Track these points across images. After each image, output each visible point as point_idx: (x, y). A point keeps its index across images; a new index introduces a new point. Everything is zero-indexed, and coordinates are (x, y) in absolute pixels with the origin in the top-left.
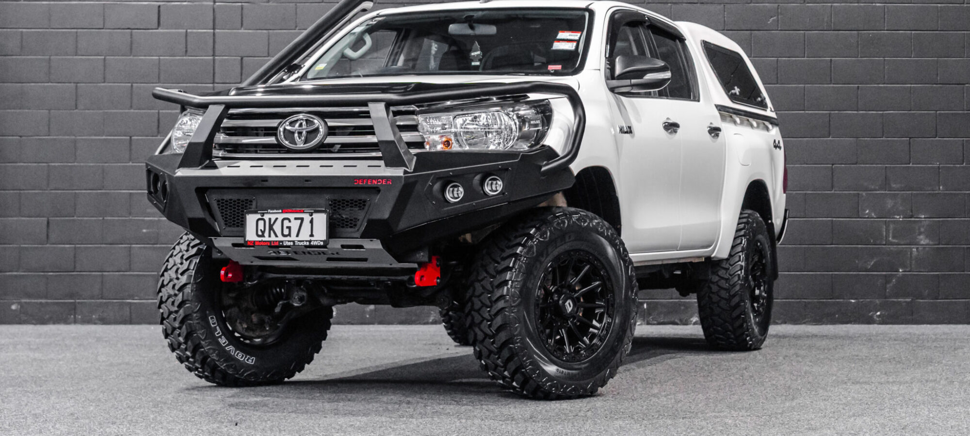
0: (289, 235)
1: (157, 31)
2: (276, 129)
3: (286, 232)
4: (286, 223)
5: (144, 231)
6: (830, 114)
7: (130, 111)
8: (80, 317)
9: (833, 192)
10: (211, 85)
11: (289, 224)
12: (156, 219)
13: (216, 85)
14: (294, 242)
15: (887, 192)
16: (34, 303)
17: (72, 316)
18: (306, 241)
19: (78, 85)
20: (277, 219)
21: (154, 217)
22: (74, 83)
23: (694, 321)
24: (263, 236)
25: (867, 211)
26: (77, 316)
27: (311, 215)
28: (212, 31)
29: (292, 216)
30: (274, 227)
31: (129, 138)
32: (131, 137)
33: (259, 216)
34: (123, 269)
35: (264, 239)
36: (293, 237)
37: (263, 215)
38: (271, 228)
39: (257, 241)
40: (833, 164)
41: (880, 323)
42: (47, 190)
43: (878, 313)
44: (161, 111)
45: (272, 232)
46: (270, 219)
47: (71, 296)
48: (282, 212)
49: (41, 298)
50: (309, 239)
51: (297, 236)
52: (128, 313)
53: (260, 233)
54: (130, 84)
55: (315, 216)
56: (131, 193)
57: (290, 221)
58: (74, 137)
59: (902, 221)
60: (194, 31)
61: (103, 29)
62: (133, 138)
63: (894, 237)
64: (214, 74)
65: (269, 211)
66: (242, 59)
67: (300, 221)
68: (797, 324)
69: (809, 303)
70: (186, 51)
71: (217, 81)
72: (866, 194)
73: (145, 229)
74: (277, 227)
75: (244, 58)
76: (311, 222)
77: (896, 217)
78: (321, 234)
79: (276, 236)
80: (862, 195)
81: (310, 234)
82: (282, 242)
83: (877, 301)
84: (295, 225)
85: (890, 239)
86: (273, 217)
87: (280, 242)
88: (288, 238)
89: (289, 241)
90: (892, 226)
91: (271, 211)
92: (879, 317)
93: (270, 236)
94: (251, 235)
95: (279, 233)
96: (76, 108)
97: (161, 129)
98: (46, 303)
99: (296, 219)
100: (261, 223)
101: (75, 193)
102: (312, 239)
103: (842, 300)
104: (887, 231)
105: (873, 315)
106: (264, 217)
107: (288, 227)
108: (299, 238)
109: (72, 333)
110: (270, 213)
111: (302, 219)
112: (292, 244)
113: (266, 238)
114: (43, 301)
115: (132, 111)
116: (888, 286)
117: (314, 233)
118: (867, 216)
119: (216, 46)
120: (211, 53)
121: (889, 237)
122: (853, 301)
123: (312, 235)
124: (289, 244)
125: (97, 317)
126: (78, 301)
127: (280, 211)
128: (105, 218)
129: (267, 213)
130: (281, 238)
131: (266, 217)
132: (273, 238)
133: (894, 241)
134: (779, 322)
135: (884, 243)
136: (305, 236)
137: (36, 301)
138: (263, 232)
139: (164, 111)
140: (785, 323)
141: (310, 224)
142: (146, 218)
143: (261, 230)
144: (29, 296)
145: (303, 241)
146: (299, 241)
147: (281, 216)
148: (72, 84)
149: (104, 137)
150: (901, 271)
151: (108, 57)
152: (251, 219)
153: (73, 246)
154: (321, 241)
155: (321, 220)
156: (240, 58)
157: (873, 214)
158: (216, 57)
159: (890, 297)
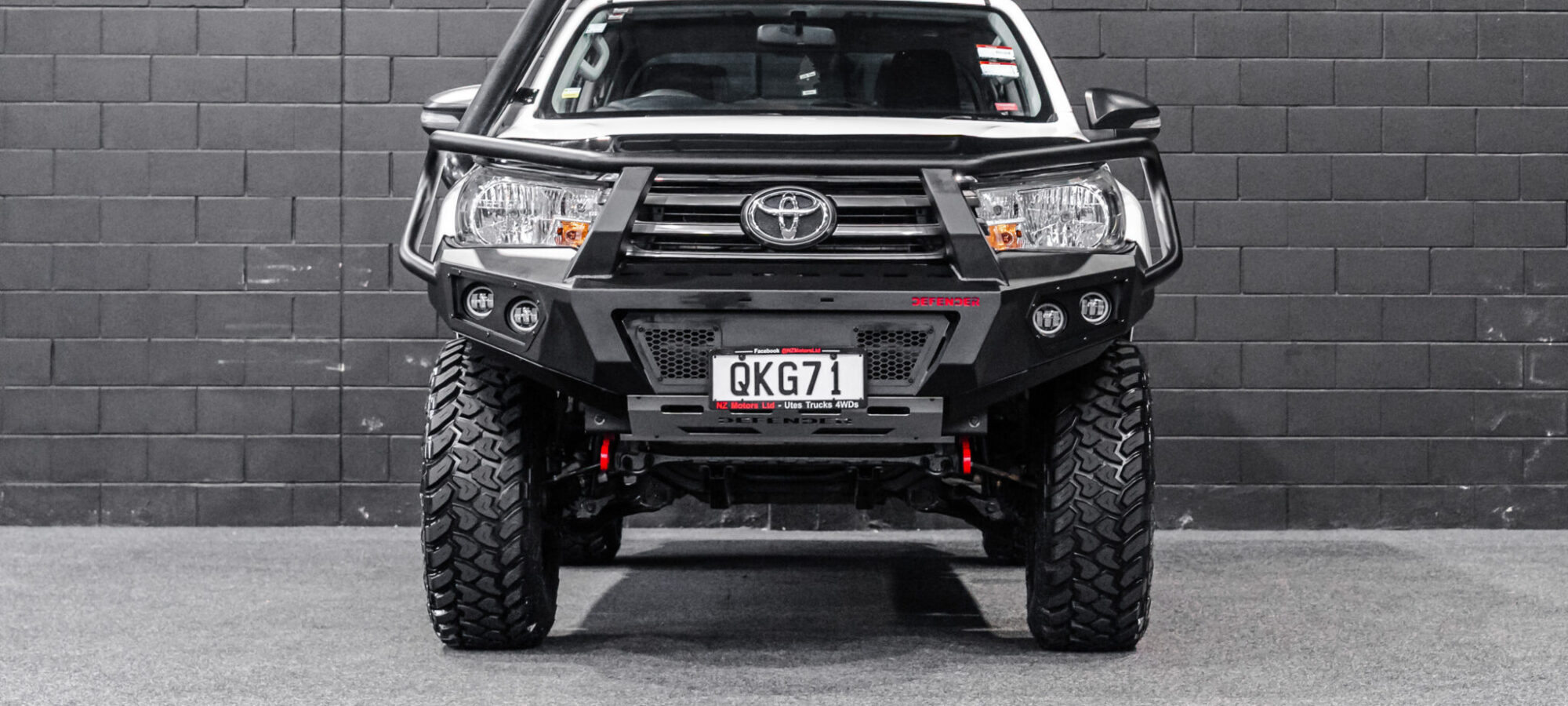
0: (795, 391)
1: (242, 10)
2: (739, 209)
3: (788, 386)
4: (788, 371)
5: (221, 362)
6: (1426, 158)
7: (196, 151)
8: (108, 513)
9: (1430, 295)
10: (338, 106)
11: (793, 373)
12: (241, 341)
13: (346, 105)
14: (803, 402)
15: (1525, 296)
16: (29, 487)
17: (95, 512)
18: (827, 401)
19: (105, 105)
20: (769, 364)
21: (238, 338)
22: (98, 102)
23: (1185, 522)
24: (744, 392)
25: (1491, 330)
26: (103, 511)
27: (833, 358)
28: (340, 10)
29: (798, 359)
30: (766, 378)
31: (193, 198)
32: (197, 197)
33: (736, 359)
34: (184, 430)
35: (746, 398)
36: (802, 395)
37: (742, 357)
38: (760, 379)
39: (734, 402)
40: (1431, 247)
41: (1512, 527)
42: (50, 290)
43: (1510, 509)
44: (249, 152)
45: (761, 387)
46: (757, 365)
47: (94, 476)
48: (781, 353)
49: (40, 480)
50: (831, 397)
51: (810, 392)
52: (193, 507)
53: (738, 388)
54: (196, 104)
55: (840, 359)
56: (197, 295)
57: (795, 367)
58: (97, 198)
59: (1553, 346)
60: (308, 10)
61: (147, 6)
62: (200, 198)
63: (1537, 376)
64: (342, 86)
65: (756, 350)
66: (392, 59)
67: (813, 368)
68: (1365, 528)
69: (1388, 491)
70: (294, 46)
71: (347, 97)
72: (1489, 299)
73: (222, 358)
74: (771, 378)
75: (395, 59)
76: (835, 369)
77: (1541, 340)
78: (853, 388)
79: (770, 393)
80: (1481, 300)
81: (833, 389)
82: (782, 402)
83: (1507, 488)
84: (804, 375)
85: (1531, 378)
86: (763, 361)
87: (777, 403)
88: (793, 397)
89: (794, 402)
90: (1534, 356)
91: (760, 352)
92: (1509, 515)
93: (757, 393)
94: (722, 392)
95: (774, 386)
96: (101, 146)
97: (250, 184)
98: (50, 487)
99: (806, 364)
100: (740, 373)
101: (100, 295)
102: (837, 397)
103: (1445, 486)
104: (1526, 364)
105: (1500, 512)
106: (745, 361)
107: (790, 378)
108: (813, 397)
109: (93, 544)
110: (757, 354)
111: (817, 365)
112: (800, 406)
113: (751, 397)
114: (44, 485)
115: (199, 151)
116: (1527, 461)
117: (840, 388)
118: (1490, 339)
119: (347, 38)
120: (338, 50)
121: (1528, 376)
122: (1465, 488)
123: (836, 391)
124: (796, 406)
125: (139, 513)
126: (104, 484)
127: (778, 351)
128: (153, 340)
129: (753, 354)
130: (778, 396)
131: (750, 361)
132: (764, 396)
133: (1541, 382)
134: (1336, 524)
135: (1521, 385)
136: (823, 392)
137: (31, 484)
138: (745, 387)
139: (255, 152)
140: (1345, 526)
141: (832, 374)
142: (223, 340)
143: (740, 383)
144: (21, 476)
145: (822, 401)
146: (812, 401)
147: (778, 360)
148: (94, 104)
149: (150, 198)
150: (1549, 434)
151: (157, 56)
152: (721, 365)
153: (96, 388)
154: (855, 401)
155: (852, 367)
156: (388, 58)
157: (1501, 336)
158: (346, 57)
159: (1530, 481)
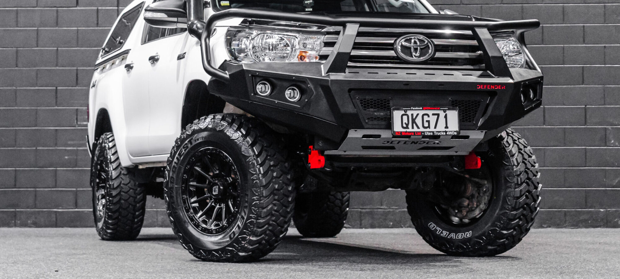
0: (429, 127)
2: (393, 45)
3: (426, 125)
4: (426, 118)
11: (428, 119)
14: (433, 132)
18: (443, 132)
20: (418, 115)
24: (407, 128)
27: (445, 112)
29: (430, 112)
30: (416, 121)
33: (403, 112)
35: (408, 130)
36: (432, 129)
37: (405, 111)
38: (414, 121)
39: (403, 132)
45: (414, 125)
46: (412, 115)
48: (423, 109)
50: (444, 130)
51: (435, 127)
53: (405, 126)
55: (448, 112)
57: (429, 116)
65: (412, 108)
67: (436, 116)
74: (419, 121)
76: (446, 117)
78: (454, 126)
79: (418, 128)
81: (445, 126)
82: (424, 132)
84: (433, 119)
86: (415, 113)
87: (422, 132)
88: (428, 130)
89: (429, 132)
91: (414, 109)
93: (413, 128)
94: (398, 127)
95: (420, 125)
99: (433, 114)
100: (405, 118)
102: (447, 130)
106: (407, 113)
107: (427, 121)
108: (437, 129)
110: (412, 110)
111: (438, 115)
112: (432, 134)
113: (410, 130)
117: (448, 126)
123: (447, 127)
124: (429, 134)
127: (421, 108)
129: (411, 110)
130: (422, 129)
131: (409, 113)
132: (416, 129)
136: (441, 127)
138: (407, 125)
141: (445, 119)
143: (405, 123)
145: (441, 132)
146: (437, 132)
147: (422, 112)
152: (397, 115)
154: (455, 132)
155: (453, 116)
